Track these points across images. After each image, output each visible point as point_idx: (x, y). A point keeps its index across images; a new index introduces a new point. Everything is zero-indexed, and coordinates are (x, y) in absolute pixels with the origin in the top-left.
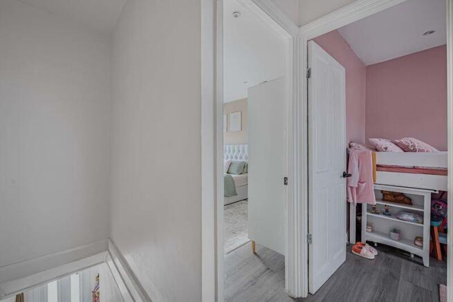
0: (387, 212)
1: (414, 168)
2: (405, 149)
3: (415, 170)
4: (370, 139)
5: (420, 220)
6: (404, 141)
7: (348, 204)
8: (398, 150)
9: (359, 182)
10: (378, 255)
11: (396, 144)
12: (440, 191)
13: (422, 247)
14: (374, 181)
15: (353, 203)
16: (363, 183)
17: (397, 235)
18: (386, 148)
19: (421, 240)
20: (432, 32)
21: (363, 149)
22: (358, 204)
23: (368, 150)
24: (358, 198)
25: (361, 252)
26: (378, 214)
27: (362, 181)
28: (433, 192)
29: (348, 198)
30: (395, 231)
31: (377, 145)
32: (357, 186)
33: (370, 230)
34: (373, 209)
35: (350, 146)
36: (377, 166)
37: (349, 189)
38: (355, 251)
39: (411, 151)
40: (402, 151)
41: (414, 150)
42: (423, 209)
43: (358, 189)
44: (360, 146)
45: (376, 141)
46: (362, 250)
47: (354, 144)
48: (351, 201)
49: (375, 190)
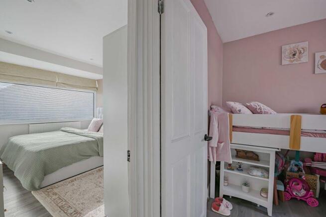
0: (240, 168)
1: (263, 128)
2: (254, 111)
3: (263, 130)
4: (227, 102)
5: (266, 175)
6: (253, 104)
7: (209, 163)
8: (248, 112)
9: (218, 142)
10: (233, 209)
11: (247, 107)
12: (281, 149)
13: (267, 198)
14: (231, 140)
15: (214, 161)
16: (221, 143)
17: (247, 188)
18: (240, 111)
19: (267, 193)
20: (271, 14)
21: (221, 111)
22: (217, 162)
23: (225, 113)
24: (217, 156)
25: (220, 210)
26: (233, 170)
27: (221, 141)
28: (278, 150)
29: (209, 157)
30: (246, 184)
31: (233, 107)
32: (216, 146)
33: (226, 184)
34: (229, 166)
35: (211, 109)
36: (233, 126)
37: (210, 149)
38: (215, 209)
39: (258, 113)
40: (251, 113)
41: (261, 113)
42: (269, 165)
43: (217, 148)
44: (219, 108)
45: (232, 104)
46: (221, 207)
47: (214, 107)
48: (211, 160)
49: (231, 149)
